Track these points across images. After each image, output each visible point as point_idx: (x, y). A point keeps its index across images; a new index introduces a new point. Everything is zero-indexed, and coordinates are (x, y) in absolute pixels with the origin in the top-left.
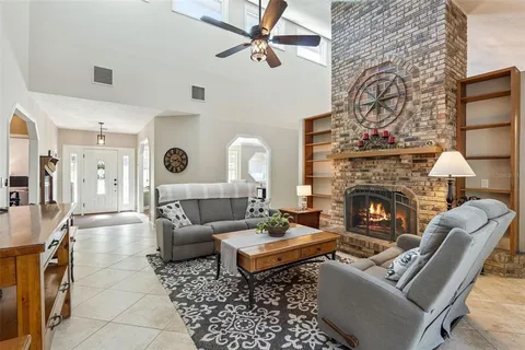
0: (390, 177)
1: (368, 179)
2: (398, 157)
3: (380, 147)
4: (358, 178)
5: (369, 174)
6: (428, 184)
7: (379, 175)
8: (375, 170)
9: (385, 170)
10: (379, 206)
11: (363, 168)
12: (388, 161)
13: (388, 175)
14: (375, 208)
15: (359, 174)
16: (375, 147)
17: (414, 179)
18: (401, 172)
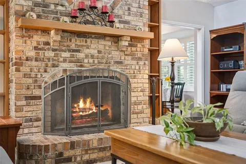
0: (104, 61)
1: (79, 62)
2: (116, 38)
3: (93, 23)
4: (65, 61)
5: (81, 55)
6: (137, 68)
7: (92, 57)
8: (87, 51)
9: (99, 52)
10: (88, 101)
11: (73, 47)
12: (102, 42)
13: (103, 58)
14: (85, 102)
15: (66, 55)
16: (87, 22)
17: (126, 62)
18: (116, 55)
